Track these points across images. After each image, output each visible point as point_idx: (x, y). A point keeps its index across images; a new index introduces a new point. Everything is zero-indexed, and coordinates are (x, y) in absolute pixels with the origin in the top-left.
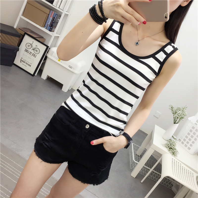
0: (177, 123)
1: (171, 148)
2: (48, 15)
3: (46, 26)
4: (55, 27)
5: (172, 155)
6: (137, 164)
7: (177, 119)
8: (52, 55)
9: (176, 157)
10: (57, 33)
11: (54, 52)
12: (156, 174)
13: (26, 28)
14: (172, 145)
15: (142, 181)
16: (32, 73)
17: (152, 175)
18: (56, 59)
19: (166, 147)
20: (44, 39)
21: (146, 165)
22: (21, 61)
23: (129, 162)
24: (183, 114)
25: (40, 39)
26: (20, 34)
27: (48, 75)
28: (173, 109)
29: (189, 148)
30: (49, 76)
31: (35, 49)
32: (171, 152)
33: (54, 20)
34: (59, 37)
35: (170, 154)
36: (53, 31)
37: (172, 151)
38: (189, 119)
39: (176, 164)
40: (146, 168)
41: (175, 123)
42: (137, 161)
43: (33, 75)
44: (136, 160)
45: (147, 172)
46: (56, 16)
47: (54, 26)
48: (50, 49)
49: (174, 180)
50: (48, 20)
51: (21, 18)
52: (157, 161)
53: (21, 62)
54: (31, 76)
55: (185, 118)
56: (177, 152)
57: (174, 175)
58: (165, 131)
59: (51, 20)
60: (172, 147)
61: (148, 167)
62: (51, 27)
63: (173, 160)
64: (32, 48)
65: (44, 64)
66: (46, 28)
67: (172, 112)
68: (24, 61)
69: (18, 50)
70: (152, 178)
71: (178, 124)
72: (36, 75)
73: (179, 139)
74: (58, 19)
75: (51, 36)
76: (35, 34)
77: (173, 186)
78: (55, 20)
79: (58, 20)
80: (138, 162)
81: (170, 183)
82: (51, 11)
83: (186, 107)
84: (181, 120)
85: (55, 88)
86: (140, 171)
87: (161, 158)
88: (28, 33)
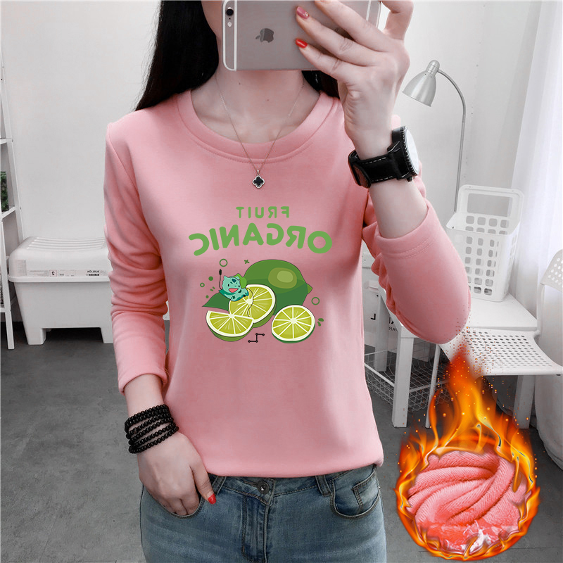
8: (24, 271)
18: (42, 275)
27: (44, 329)
29: (488, 292)
30: (47, 329)
34: (14, 213)
72: (11, 346)
85: (83, 348)
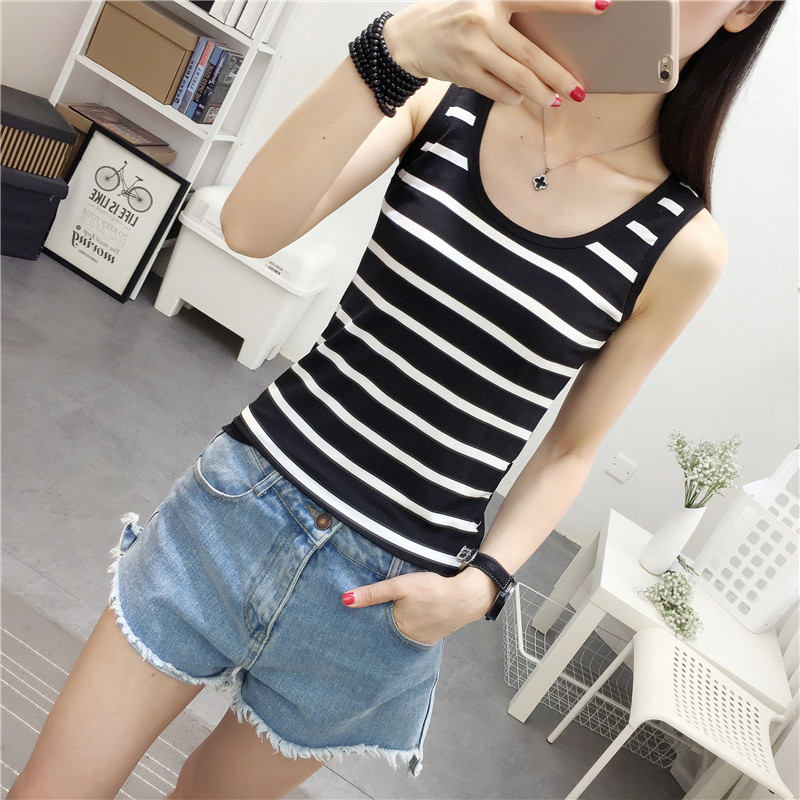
0: (698, 506)
1: (672, 606)
2: (188, 54)
3: (181, 98)
4: (218, 105)
5: (677, 632)
6: (533, 666)
7: (698, 491)
8: (200, 217)
9: (689, 642)
10: (223, 130)
11: (207, 206)
12: (610, 707)
13: (97, 107)
14: (675, 592)
15: (552, 738)
16: (120, 291)
17: (592, 711)
18: (212, 231)
19: (654, 602)
20: (172, 151)
21: (568, 670)
22: (75, 237)
23: (502, 661)
24: (723, 470)
25: (153, 151)
26: (74, 132)
27: (181, 299)
28: (686, 448)
29: (744, 609)
30: (185, 302)
31: (133, 192)
32: (673, 620)
33: (212, 76)
34: (231, 143)
35: (667, 627)
36: (210, 120)
37: (674, 616)
38: (749, 488)
39: (688, 672)
40: (570, 684)
41: (689, 506)
42: (533, 654)
43: (123, 298)
44: (529, 652)
45: (572, 700)
46: (222, 61)
47: (212, 100)
48: (192, 191)
49: (680, 734)
50: (190, 76)
51: (77, 64)
52: (614, 656)
53: (76, 242)
54: (115, 302)
55: (732, 484)
56: (695, 623)
57: (683, 714)
58: (652, 536)
59: (200, 77)
60: (677, 599)
61: (579, 679)
62: (200, 106)
63: (680, 653)
64: (120, 188)
65: (167, 253)
66: (180, 109)
67: (681, 460)
68: (88, 238)
69: (63, 194)
70: (593, 726)
71: (702, 510)
72: (134, 295)
73: (706, 569)
74: (231, 74)
75: (198, 141)
76: (133, 130)
77: (674, 757)
78: (216, 74)
79: (229, 78)
80: (540, 657)
81: (664, 746)
82: (203, 40)
83: (736, 441)
84: (713, 492)
85: (211, 350)
86: (546, 695)
87: (630, 644)
88: (106, 125)
